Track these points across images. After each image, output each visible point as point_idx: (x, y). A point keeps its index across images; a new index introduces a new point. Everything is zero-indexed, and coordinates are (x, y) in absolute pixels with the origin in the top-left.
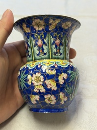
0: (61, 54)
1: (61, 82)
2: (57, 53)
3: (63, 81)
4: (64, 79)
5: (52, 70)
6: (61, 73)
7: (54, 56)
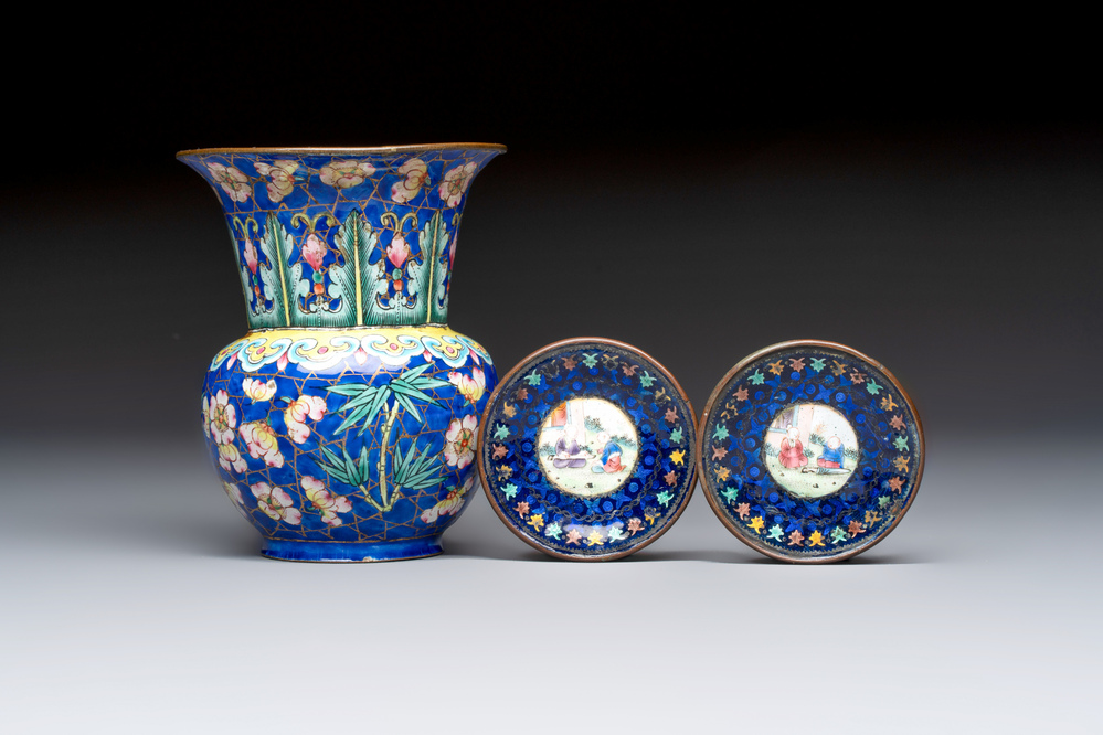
0: (334, 304)
1: (299, 433)
2: (313, 298)
3: (306, 431)
4: (308, 420)
5: (264, 381)
6: (296, 397)
7: (300, 314)
